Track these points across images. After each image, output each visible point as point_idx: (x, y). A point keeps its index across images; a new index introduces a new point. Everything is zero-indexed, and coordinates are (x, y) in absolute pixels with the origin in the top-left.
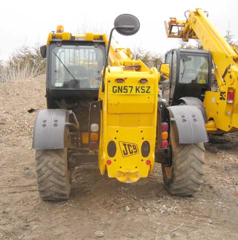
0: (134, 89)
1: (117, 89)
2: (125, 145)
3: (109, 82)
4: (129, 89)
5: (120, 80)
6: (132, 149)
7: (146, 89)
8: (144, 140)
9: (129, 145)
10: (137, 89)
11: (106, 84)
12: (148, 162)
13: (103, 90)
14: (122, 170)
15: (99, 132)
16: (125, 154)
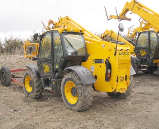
4: (124, 53)
5: (121, 50)
10: (126, 54)
11: (117, 52)
12: (127, 84)
13: (115, 54)
14: (121, 88)
15: (111, 73)
16: (121, 81)
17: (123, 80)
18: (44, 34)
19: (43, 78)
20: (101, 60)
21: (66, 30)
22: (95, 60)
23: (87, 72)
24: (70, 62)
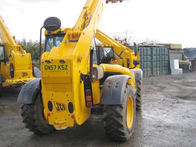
0: (57, 67)
1: (47, 67)
2: (57, 104)
3: (43, 62)
4: (54, 67)
6: (62, 107)
7: (65, 67)
8: (70, 101)
9: (60, 104)
10: (59, 67)
12: (73, 117)
17: (62, 109)
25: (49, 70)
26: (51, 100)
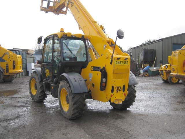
0: (123, 62)
1: (117, 62)
2: (117, 87)
3: (115, 59)
4: (122, 62)
5: (119, 59)
6: (119, 89)
7: (126, 62)
8: (124, 85)
9: (119, 87)
10: (124, 63)
11: (113, 60)
12: (125, 94)
13: (111, 63)
14: (116, 99)
15: (106, 82)
16: (117, 91)
17: (119, 91)
18: (48, 37)
19: (44, 82)
20: (99, 68)
21: (66, 35)
22: (94, 67)
23: (79, 80)
24: (68, 68)
25: (119, 64)
26: (114, 85)
